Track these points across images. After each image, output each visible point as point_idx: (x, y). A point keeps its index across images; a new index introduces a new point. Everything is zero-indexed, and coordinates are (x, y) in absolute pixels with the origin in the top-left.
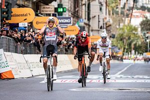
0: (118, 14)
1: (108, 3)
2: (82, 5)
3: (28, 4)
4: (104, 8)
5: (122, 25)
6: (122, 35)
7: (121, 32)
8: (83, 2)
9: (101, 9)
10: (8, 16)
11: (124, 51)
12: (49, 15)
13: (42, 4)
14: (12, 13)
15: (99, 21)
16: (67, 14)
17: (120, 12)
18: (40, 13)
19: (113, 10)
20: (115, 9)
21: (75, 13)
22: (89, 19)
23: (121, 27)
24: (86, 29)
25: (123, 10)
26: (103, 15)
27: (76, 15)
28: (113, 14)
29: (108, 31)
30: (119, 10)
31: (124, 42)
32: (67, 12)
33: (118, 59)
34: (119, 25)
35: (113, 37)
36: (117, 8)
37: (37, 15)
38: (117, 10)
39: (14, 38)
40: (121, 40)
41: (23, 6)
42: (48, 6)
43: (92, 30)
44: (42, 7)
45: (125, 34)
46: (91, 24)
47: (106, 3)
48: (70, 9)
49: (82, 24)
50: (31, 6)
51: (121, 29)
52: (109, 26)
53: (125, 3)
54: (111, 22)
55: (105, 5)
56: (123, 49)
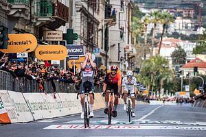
0: (144, 43)
1: (131, 28)
2: (98, 30)
3: (29, 29)
4: (126, 35)
5: (148, 56)
6: (149, 68)
7: (147, 65)
8: (100, 27)
9: (122, 36)
10: (3, 44)
11: (150, 90)
12: (56, 43)
13: (47, 29)
14: (9, 40)
15: (119, 52)
16: (78, 42)
17: (146, 39)
18: (44, 40)
19: (137, 36)
20: (140, 35)
21: (88, 40)
22: (106, 49)
23: (147, 58)
24: (103, 61)
25: (150, 37)
26: (124, 44)
27: (90, 44)
28: (137, 42)
29: (131, 64)
30: (145, 38)
31: (150, 78)
32: (79, 39)
33: (143, 100)
34: (145, 56)
35: (137, 71)
36: (142, 35)
37: (40, 43)
38: (143, 37)
39: (11, 72)
40: (147, 75)
41: (23, 32)
42: (54, 32)
43: (110, 63)
44: (47, 33)
45: (152, 68)
46: (108, 54)
47: (129, 28)
48: (82, 36)
49: (98, 55)
50: (32, 31)
51: (147, 61)
52: (131, 58)
53: (152, 29)
54: (135, 52)
55: (127, 30)
56: (149, 87)
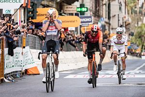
0: (137, 13)
1: (127, 3)
2: (103, 5)
3: (52, 4)
4: (123, 7)
5: (140, 23)
6: (141, 32)
7: (139, 30)
8: (104, 2)
10: (34, 15)
11: (142, 48)
12: (72, 14)
13: (65, 4)
14: (37, 12)
15: (119, 20)
16: (88, 14)
17: (138, 11)
18: (63, 13)
19: (132, 9)
20: (134, 8)
21: (96, 12)
22: (109, 18)
23: (139, 25)
24: (107, 28)
25: (141, 10)
26: (122, 15)
27: (97, 14)
28: (132, 13)
29: (127, 29)
30: (138, 10)
31: (142, 40)
32: (89, 11)
33: (137, 56)
34: (138, 24)
35: (132, 34)
36: (135, 8)
37: (60, 14)
38: (136, 9)
39: (39, 36)
40: (140, 37)
41: (48, 6)
42: (70, 6)
43: (112, 29)
44: (65, 7)
45: (143, 32)
46: (111, 22)
47: (125, 3)
48: (91, 9)
49: (103, 23)
50: (55, 6)
51: (139, 27)
52: (128, 25)
53: (143, 3)
54: (130, 21)
55: (124, 5)
56: (141, 46)
